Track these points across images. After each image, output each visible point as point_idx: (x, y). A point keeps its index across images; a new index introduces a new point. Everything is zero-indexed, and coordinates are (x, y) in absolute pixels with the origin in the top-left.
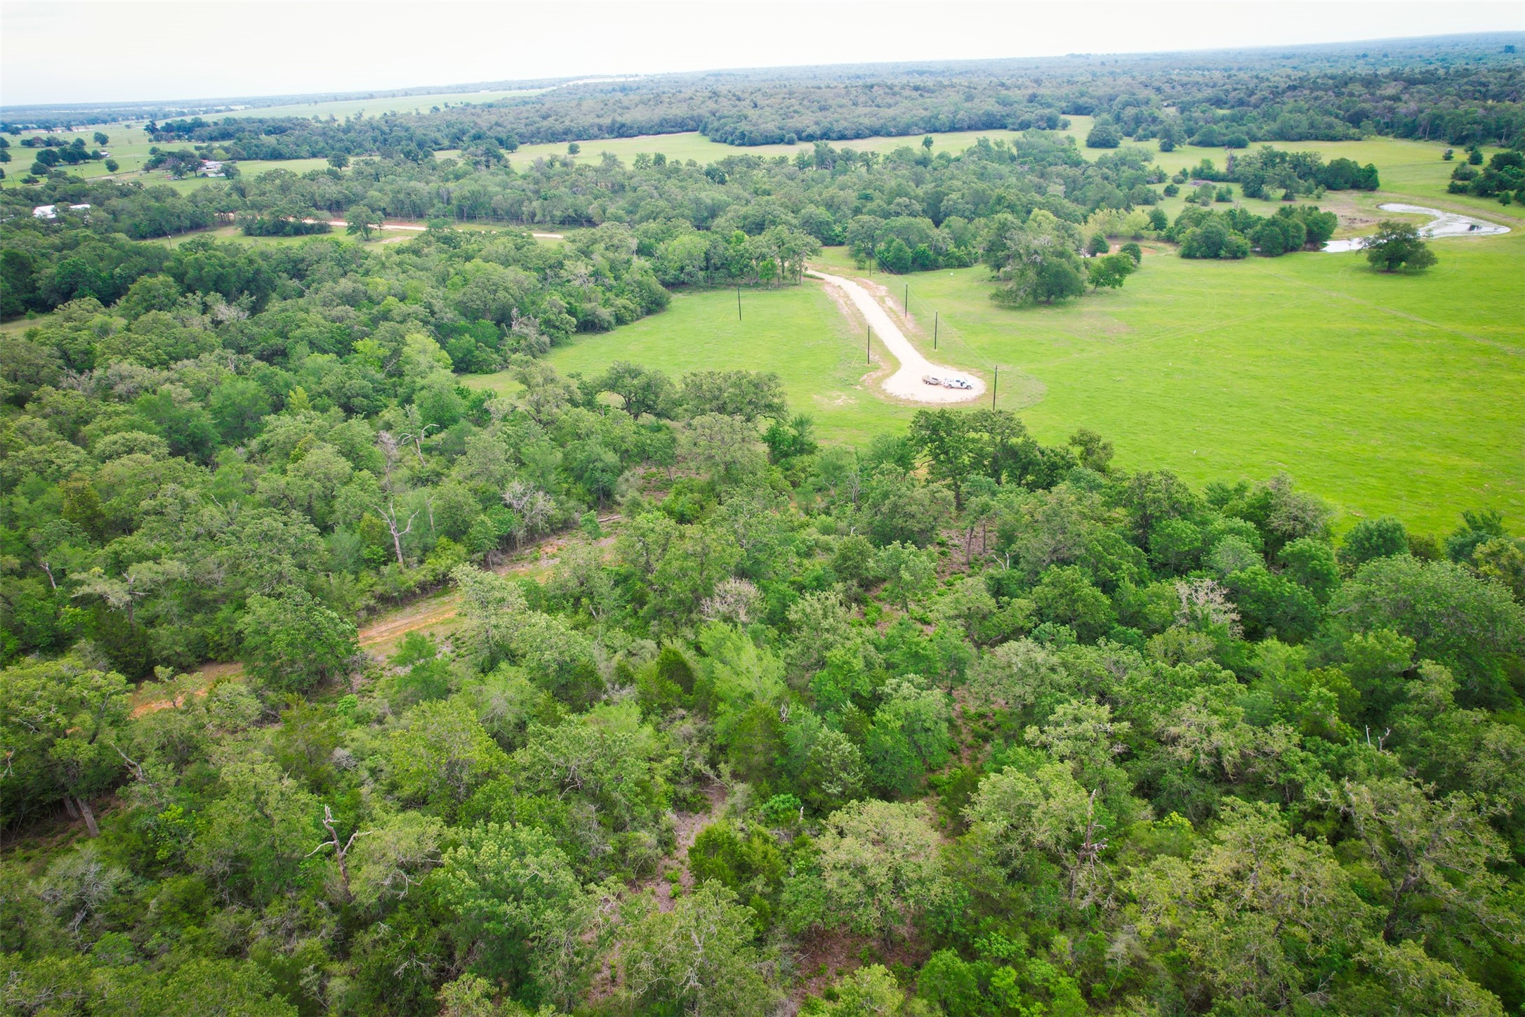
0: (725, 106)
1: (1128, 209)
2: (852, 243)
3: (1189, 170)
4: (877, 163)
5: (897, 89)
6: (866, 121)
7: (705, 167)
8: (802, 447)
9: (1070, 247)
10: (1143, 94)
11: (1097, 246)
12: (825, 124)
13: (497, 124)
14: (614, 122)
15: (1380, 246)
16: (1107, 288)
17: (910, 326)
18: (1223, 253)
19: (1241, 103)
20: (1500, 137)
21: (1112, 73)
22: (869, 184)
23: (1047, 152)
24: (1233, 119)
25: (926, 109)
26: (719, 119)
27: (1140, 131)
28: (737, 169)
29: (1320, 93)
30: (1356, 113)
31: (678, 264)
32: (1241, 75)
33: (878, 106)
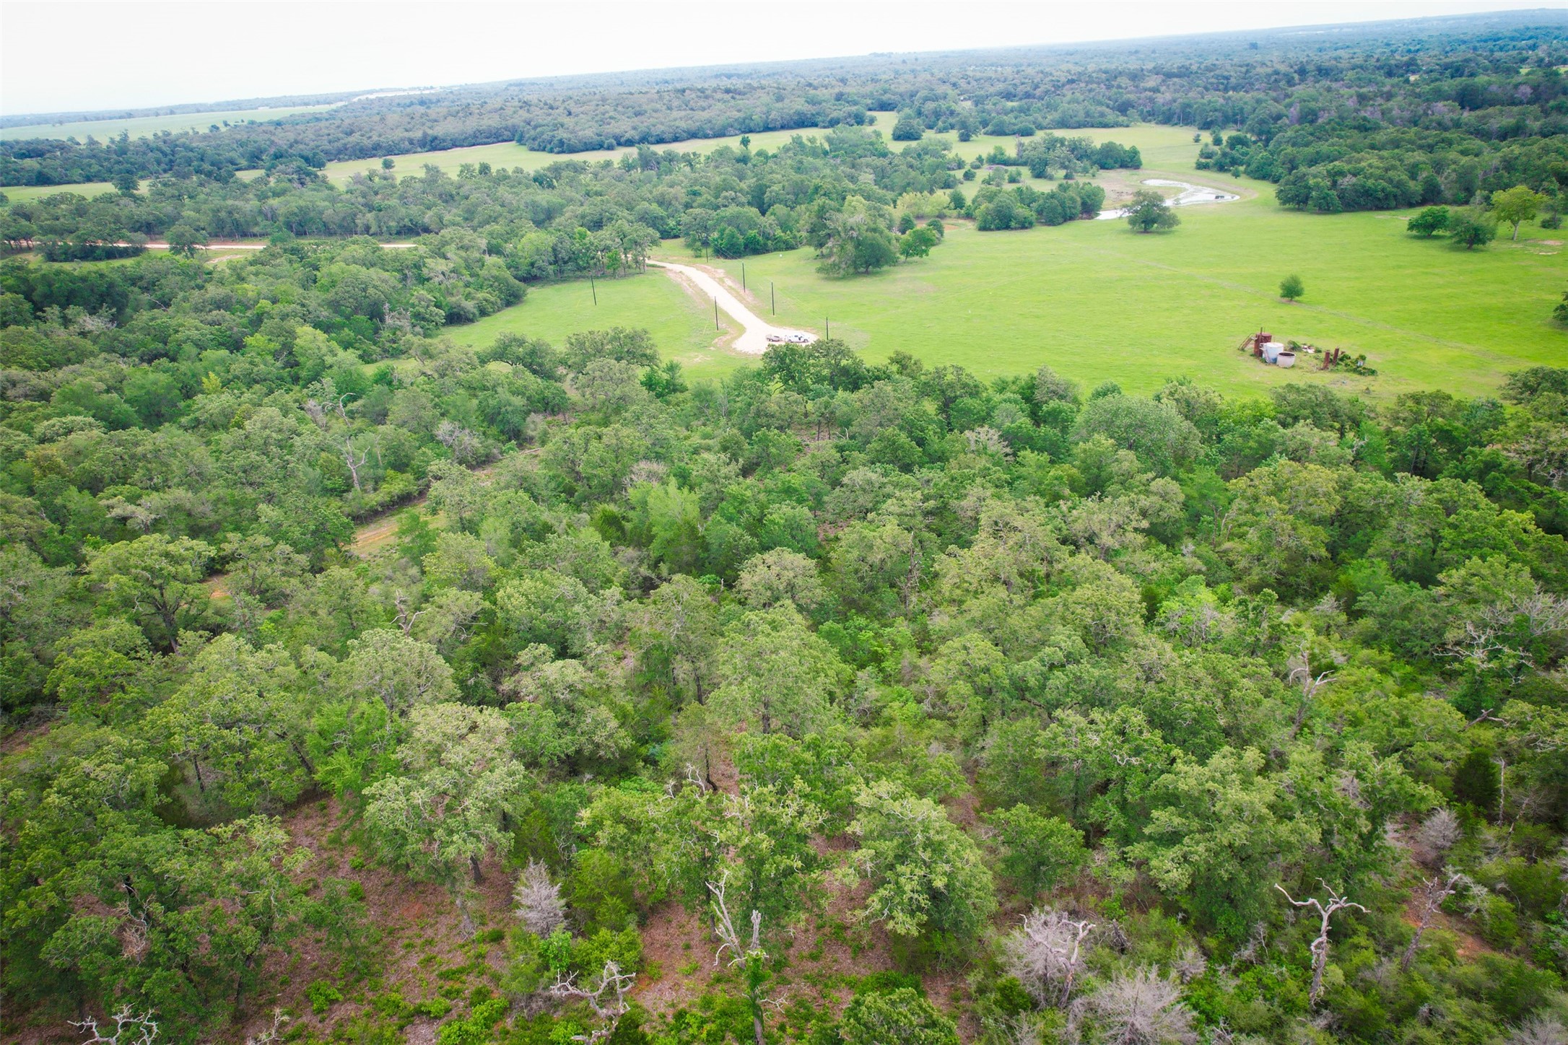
0: (539, 115)
1: (931, 192)
2: (687, 234)
3: (984, 156)
4: (699, 163)
5: (708, 92)
6: (683, 125)
7: (532, 174)
8: (673, 387)
9: (882, 224)
10: (941, 89)
11: (906, 225)
12: (643, 128)
13: (296, 142)
14: (425, 135)
15: (1136, 212)
16: (916, 258)
17: (750, 299)
18: (1013, 224)
19: (1028, 95)
20: (1235, 122)
21: (913, 71)
22: (696, 181)
23: (856, 146)
24: (1021, 110)
25: (739, 111)
26: (535, 127)
27: (940, 124)
28: (564, 174)
29: (1094, 86)
30: (1123, 103)
31: (528, 260)
32: (1030, 71)
33: (692, 109)
